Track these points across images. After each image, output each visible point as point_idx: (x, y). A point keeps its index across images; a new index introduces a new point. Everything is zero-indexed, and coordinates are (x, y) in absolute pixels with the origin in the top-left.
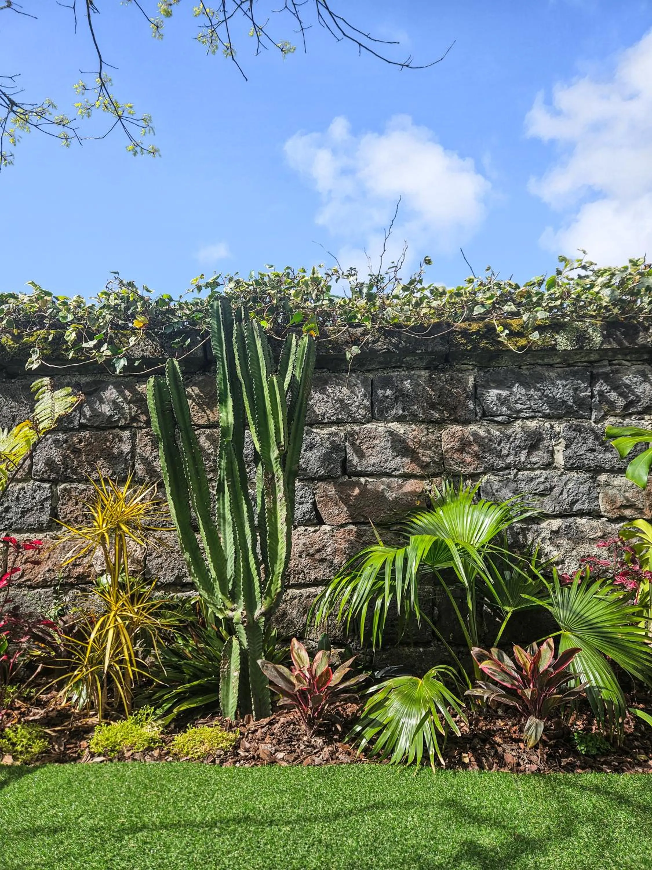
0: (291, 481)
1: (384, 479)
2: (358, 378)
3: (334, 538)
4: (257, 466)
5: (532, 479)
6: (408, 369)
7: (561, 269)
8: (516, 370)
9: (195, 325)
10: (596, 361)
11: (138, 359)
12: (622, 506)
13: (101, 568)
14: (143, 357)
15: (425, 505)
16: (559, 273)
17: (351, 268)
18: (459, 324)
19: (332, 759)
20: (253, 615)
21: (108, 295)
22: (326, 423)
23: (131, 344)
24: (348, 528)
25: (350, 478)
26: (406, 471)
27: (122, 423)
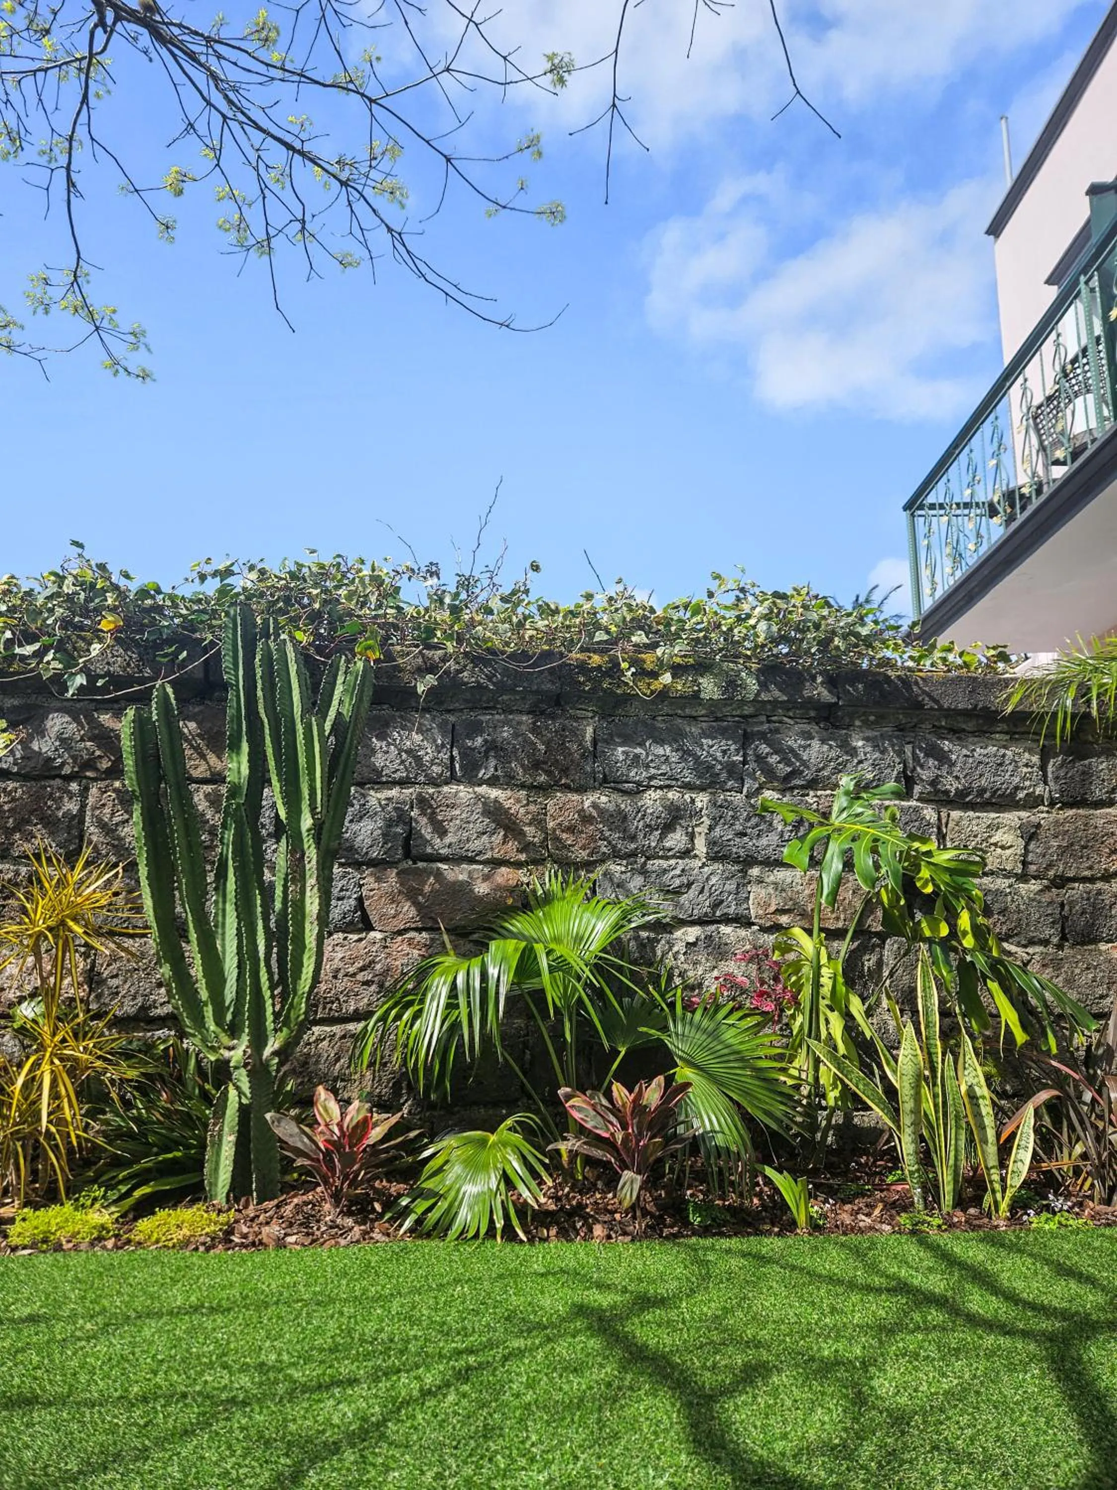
0: (328, 864)
1: (464, 866)
2: (433, 720)
3: (387, 950)
4: (278, 841)
5: (665, 871)
6: (504, 711)
7: (712, 589)
8: (649, 722)
9: (194, 631)
10: (751, 716)
11: (102, 677)
12: (777, 910)
13: (18, 994)
14: (108, 673)
15: (519, 905)
16: (711, 595)
17: (431, 563)
18: (573, 655)
19: (364, 1239)
20: (261, 1055)
21: (62, 578)
22: (384, 783)
23: (94, 654)
24: (408, 936)
25: (415, 863)
26: (496, 856)
27: (67, 770)
